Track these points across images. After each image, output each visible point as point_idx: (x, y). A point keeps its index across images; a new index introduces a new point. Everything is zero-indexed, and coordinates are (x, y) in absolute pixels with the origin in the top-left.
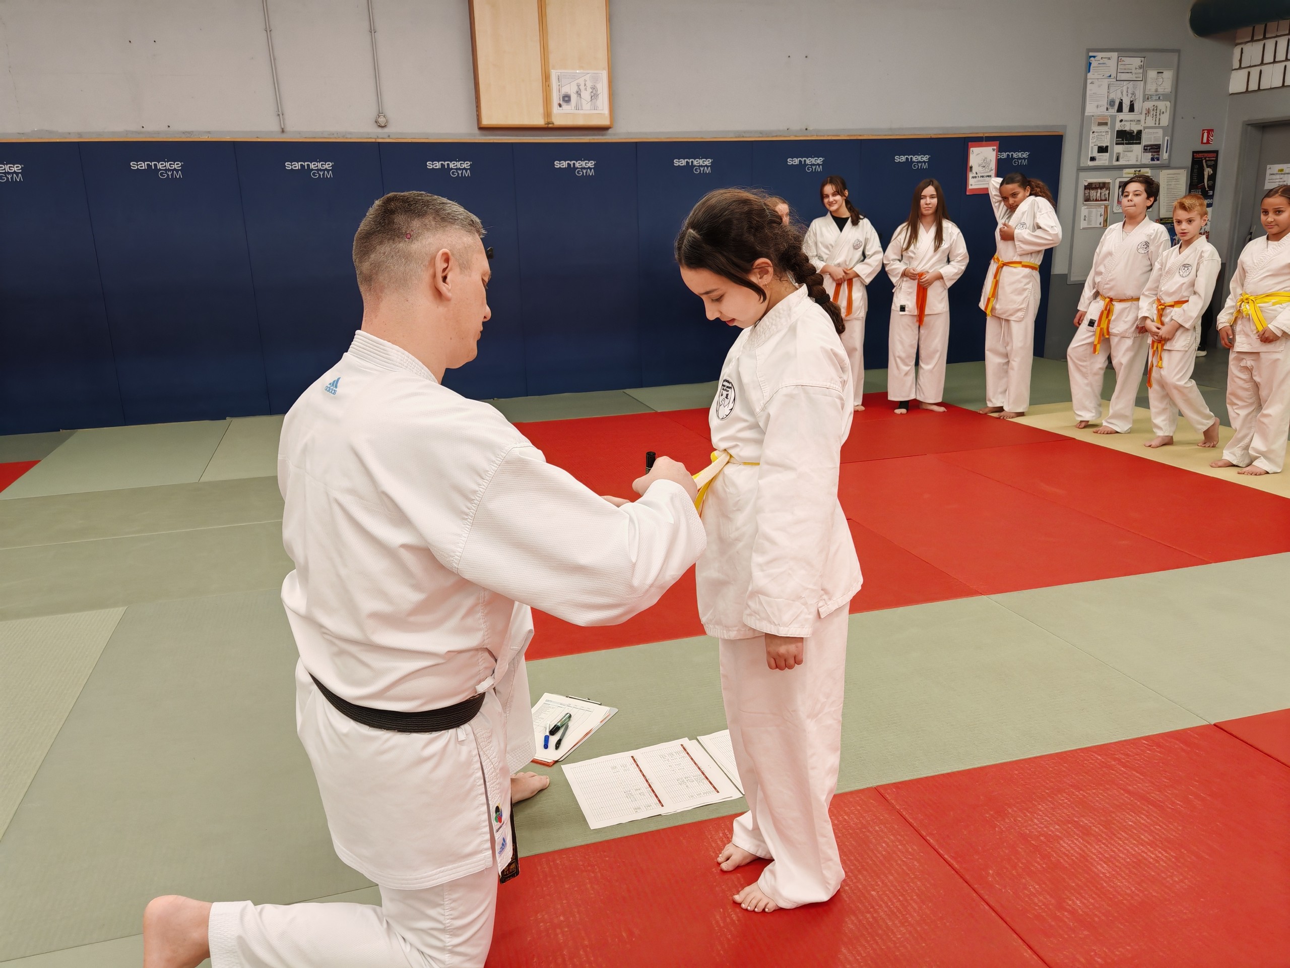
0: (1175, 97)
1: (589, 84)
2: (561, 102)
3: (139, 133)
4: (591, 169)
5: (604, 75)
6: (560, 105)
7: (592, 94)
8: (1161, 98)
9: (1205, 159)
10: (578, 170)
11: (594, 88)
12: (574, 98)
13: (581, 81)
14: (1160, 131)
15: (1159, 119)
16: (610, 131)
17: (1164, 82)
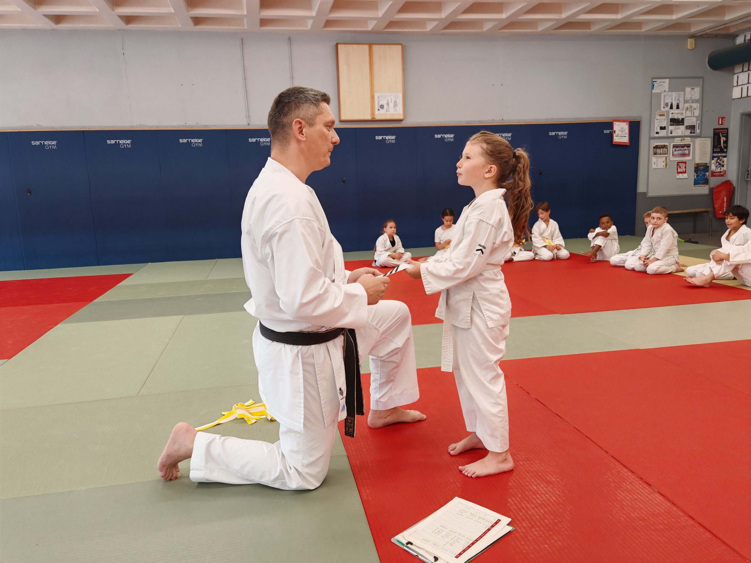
0: (702, 101)
1: (393, 100)
2: (379, 109)
3: (184, 126)
4: (393, 140)
5: (401, 95)
6: (379, 110)
7: (395, 104)
8: (694, 101)
9: (721, 132)
10: (387, 140)
11: (395, 102)
12: (385, 106)
13: (389, 99)
14: (695, 119)
15: (694, 112)
16: (403, 122)
17: (696, 93)
